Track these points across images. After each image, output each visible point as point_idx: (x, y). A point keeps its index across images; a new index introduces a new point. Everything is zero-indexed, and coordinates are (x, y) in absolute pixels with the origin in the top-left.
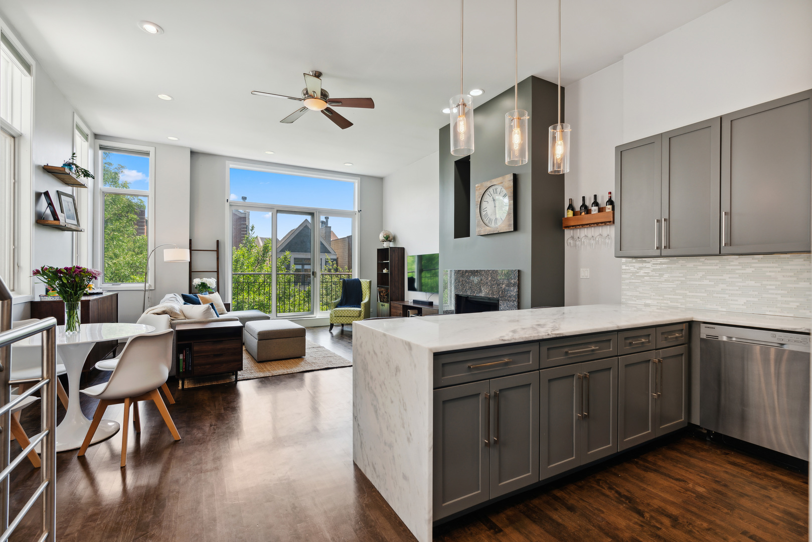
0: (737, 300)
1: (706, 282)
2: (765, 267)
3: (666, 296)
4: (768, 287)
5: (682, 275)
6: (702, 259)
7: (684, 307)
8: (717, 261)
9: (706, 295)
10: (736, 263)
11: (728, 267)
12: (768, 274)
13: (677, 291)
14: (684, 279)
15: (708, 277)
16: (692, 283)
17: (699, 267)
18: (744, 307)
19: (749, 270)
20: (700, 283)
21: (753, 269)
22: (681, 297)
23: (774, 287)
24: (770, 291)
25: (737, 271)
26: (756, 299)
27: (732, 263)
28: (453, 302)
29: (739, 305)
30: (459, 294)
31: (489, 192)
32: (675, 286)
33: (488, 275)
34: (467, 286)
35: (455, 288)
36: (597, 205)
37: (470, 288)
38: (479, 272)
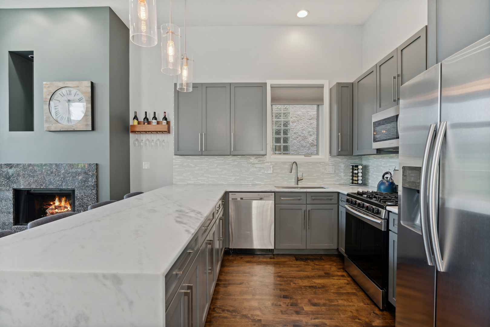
0: (231, 178)
1: (218, 169)
3: (199, 178)
4: (243, 171)
5: (206, 166)
6: (216, 157)
7: (208, 183)
8: (223, 158)
9: (218, 176)
11: (227, 162)
13: (204, 175)
14: (207, 168)
15: (219, 167)
16: (211, 170)
17: (214, 162)
18: (234, 181)
19: (236, 163)
20: (215, 170)
21: (237, 163)
22: (206, 178)
23: (245, 171)
24: (244, 173)
25: (231, 164)
26: (238, 177)
27: (229, 160)
28: (10, 197)
29: (232, 180)
30: (18, 188)
31: (62, 92)
32: (203, 172)
33: (61, 168)
34: (31, 180)
35: (12, 182)
36: (156, 119)
37: (36, 181)
38: (48, 166)
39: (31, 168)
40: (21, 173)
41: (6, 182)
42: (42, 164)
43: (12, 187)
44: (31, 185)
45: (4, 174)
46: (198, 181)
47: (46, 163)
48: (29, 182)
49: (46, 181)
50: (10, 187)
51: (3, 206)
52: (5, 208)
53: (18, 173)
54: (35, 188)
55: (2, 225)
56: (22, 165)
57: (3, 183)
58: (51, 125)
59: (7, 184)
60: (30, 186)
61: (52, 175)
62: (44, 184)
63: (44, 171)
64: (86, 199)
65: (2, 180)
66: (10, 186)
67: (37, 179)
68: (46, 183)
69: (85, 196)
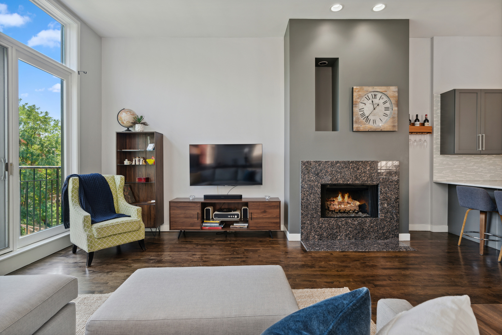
1: (475, 167)
2: (496, 160)
3: (457, 175)
4: (497, 169)
5: (464, 164)
6: (473, 156)
7: (465, 180)
8: (479, 157)
9: (474, 173)
10: (486, 158)
12: (497, 163)
13: (462, 172)
14: (465, 166)
15: (476, 165)
16: (469, 168)
17: (472, 160)
18: (490, 178)
19: (491, 161)
20: (472, 168)
21: (492, 161)
22: (464, 175)
23: (499, 169)
25: (487, 162)
26: (494, 174)
27: (485, 158)
28: (318, 192)
29: (487, 177)
30: (326, 183)
31: (368, 96)
32: (461, 170)
33: (367, 165)
34: (339, 175)
35: (320, 178)
36: (419, 121)
37: (343, 177)
38: (354, 163)
39: (338, 164)
40: (329, 170)
41: (314, 178)
42: (349, 161)
43: (320, 182)
44: (338, 180)
45: (313, 170)
46: (456, 178)
47: (352, 161)
48: (336, 177)
49: (352, 177)
50: (318, 183)
51: (311, 200)
52: (313, 201)
53: (326, 169)
54: (342, 183)
55: (310, 217)
56: (330, 163)
57: (312, 179)
58: (360, 126)
59: (315, 179)
60: (337, 182)
61: (358, 171)
62: (351, 180)
63: (350, 168)
64: (390, 193)
65: (311, 176)
66: (318, 181)
67: (344, 175)
68: (352, 178)
69: (389, 191)
